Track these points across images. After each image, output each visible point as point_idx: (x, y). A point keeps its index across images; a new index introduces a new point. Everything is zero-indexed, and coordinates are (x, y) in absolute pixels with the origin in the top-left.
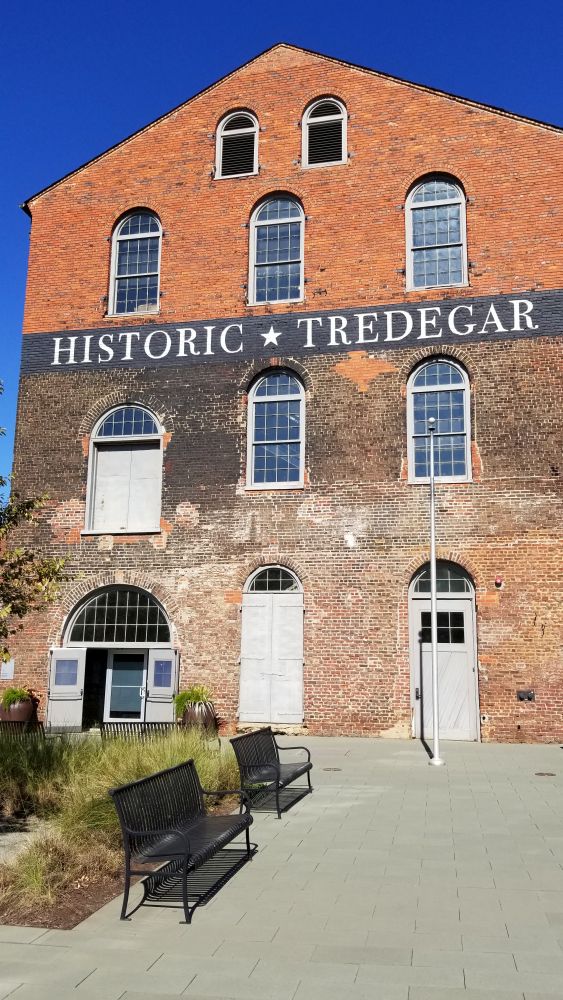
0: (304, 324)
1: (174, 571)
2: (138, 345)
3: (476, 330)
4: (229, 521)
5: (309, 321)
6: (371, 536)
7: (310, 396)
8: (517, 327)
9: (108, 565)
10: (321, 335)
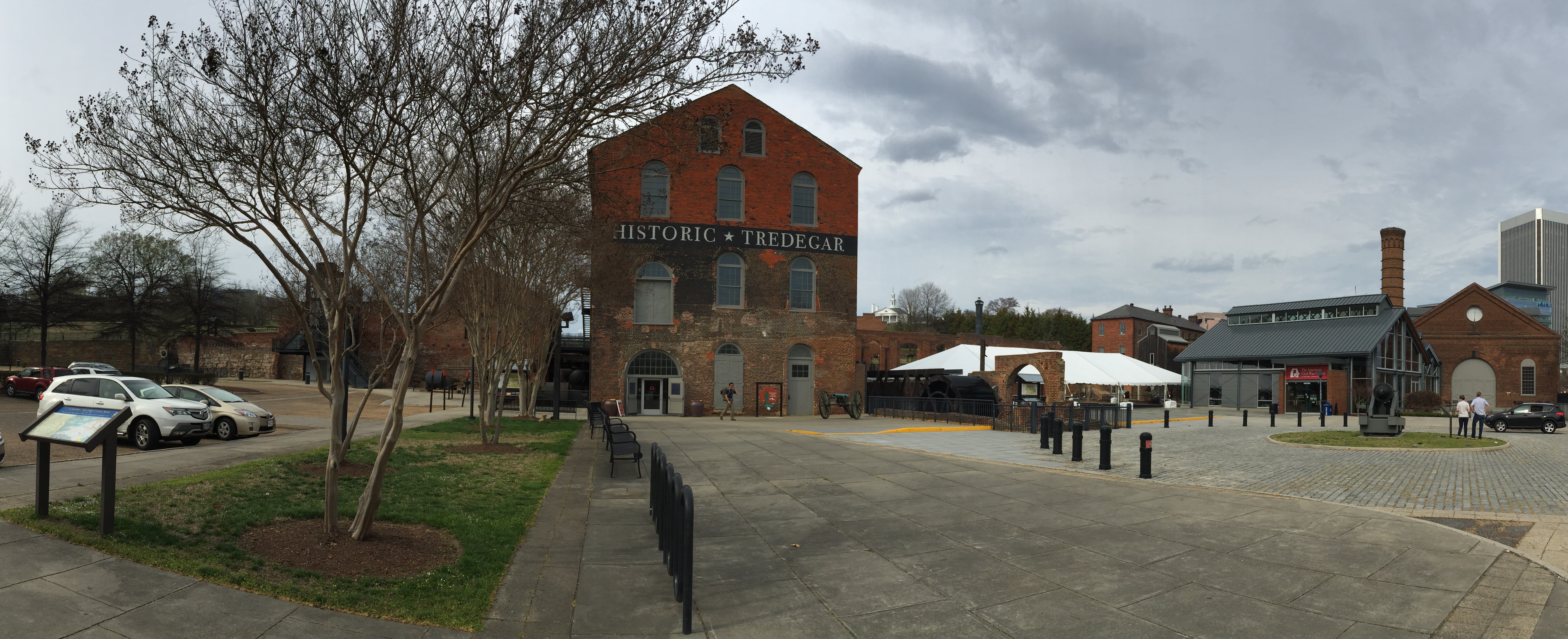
1: (682, 344)
2: (659, 233)
3: (820, 247)
4: (708, 321)
5: (747, 232)
6: (773, 332)
7: (747, 267)
8: (836, 249)
9: (647, 340)
10: (753, 239)
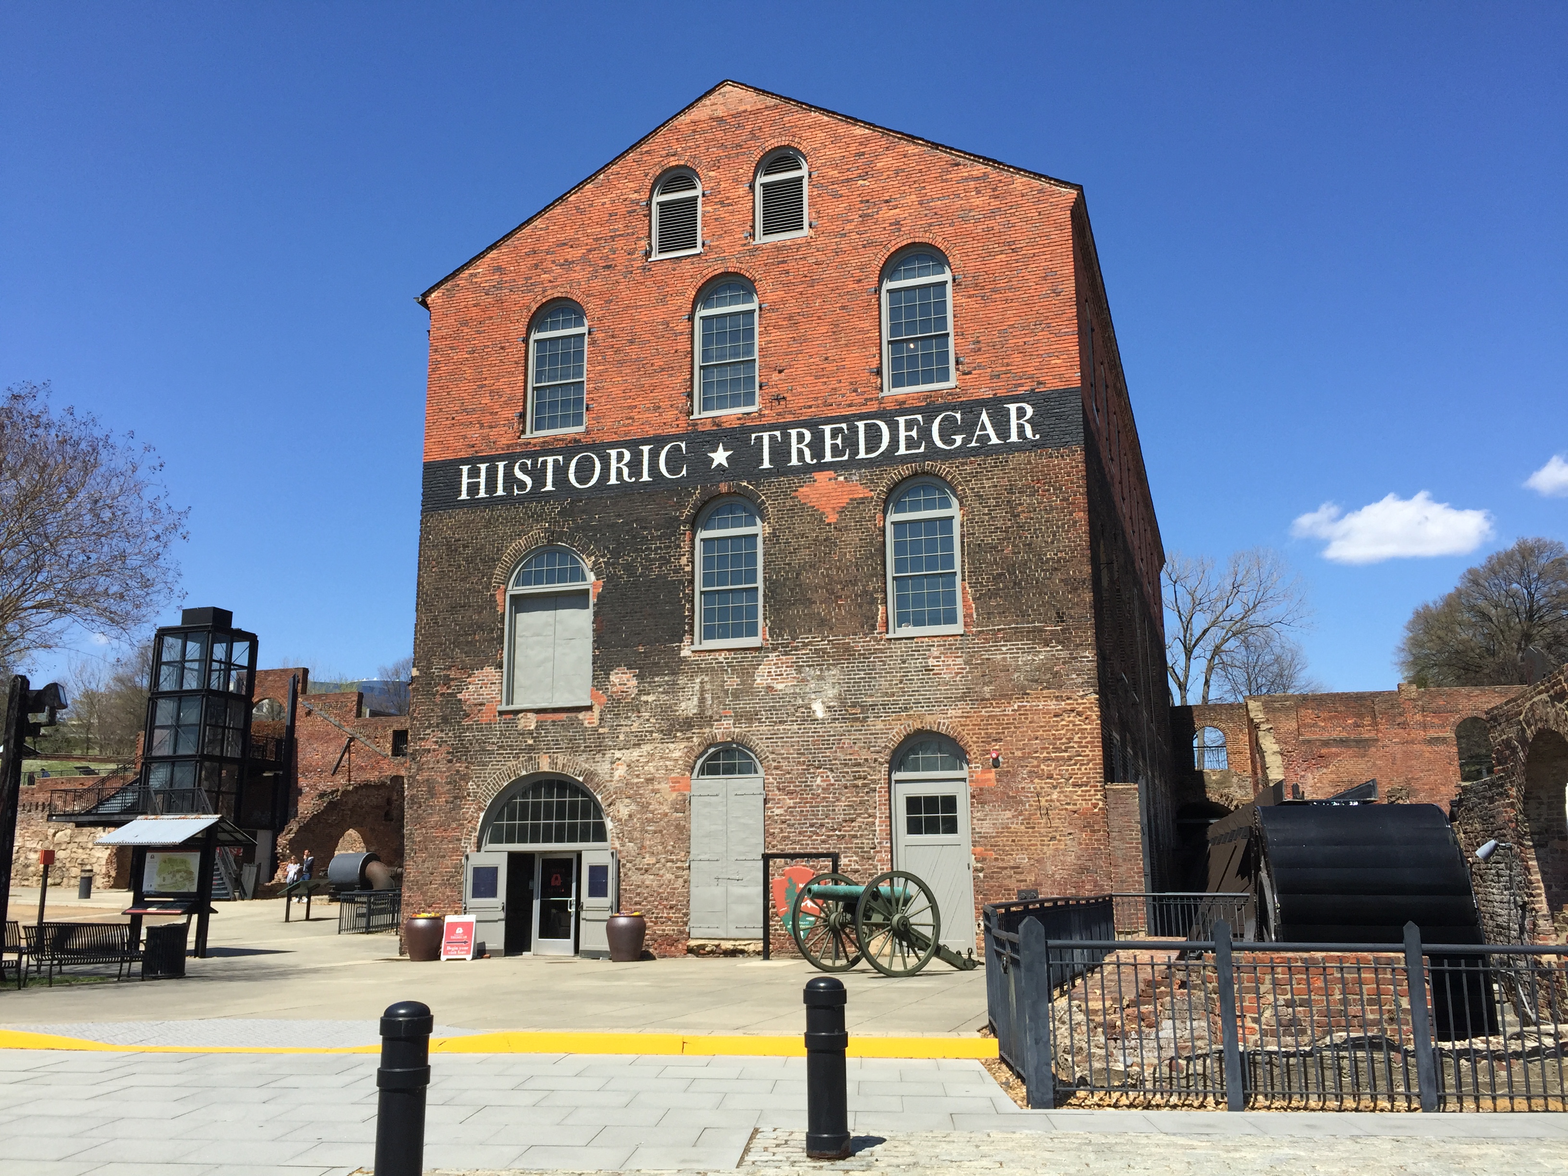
0: (760, 439)
1: (608, 755)
2: (560, 471)
3: (966, 441)
4: (673, 689)
5: (766, 436)
6: (843, 704)
7: (768, 530)
8: (1014, 438)
9: (531, 748)
10: (780, 451)
